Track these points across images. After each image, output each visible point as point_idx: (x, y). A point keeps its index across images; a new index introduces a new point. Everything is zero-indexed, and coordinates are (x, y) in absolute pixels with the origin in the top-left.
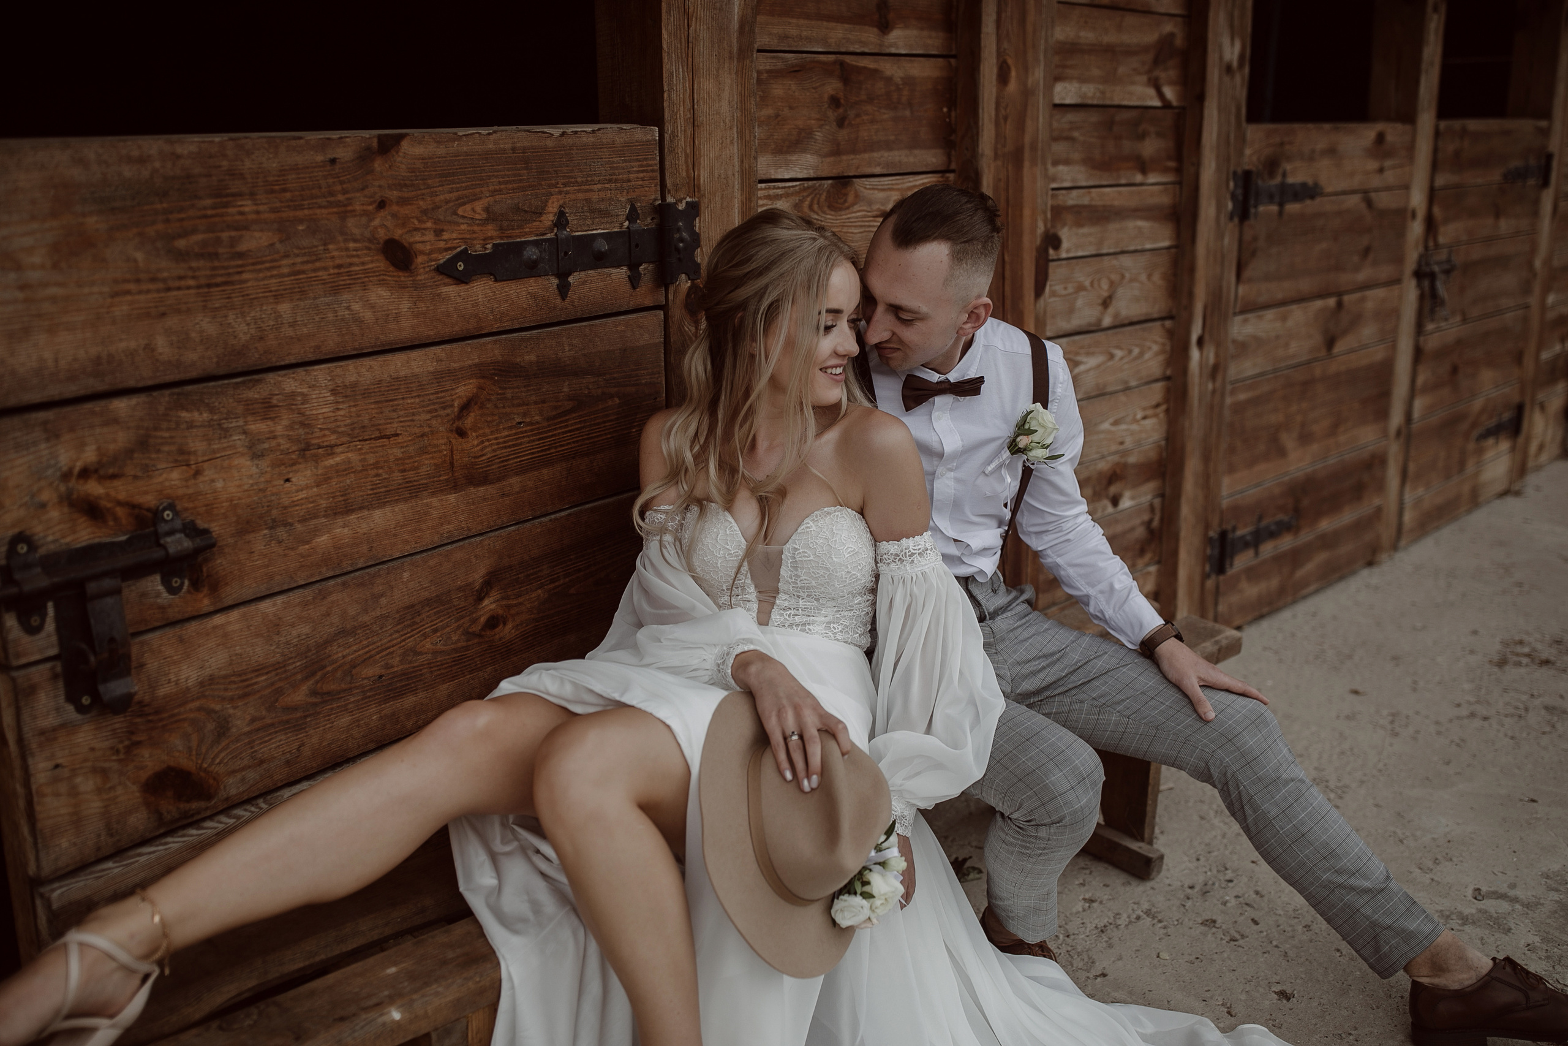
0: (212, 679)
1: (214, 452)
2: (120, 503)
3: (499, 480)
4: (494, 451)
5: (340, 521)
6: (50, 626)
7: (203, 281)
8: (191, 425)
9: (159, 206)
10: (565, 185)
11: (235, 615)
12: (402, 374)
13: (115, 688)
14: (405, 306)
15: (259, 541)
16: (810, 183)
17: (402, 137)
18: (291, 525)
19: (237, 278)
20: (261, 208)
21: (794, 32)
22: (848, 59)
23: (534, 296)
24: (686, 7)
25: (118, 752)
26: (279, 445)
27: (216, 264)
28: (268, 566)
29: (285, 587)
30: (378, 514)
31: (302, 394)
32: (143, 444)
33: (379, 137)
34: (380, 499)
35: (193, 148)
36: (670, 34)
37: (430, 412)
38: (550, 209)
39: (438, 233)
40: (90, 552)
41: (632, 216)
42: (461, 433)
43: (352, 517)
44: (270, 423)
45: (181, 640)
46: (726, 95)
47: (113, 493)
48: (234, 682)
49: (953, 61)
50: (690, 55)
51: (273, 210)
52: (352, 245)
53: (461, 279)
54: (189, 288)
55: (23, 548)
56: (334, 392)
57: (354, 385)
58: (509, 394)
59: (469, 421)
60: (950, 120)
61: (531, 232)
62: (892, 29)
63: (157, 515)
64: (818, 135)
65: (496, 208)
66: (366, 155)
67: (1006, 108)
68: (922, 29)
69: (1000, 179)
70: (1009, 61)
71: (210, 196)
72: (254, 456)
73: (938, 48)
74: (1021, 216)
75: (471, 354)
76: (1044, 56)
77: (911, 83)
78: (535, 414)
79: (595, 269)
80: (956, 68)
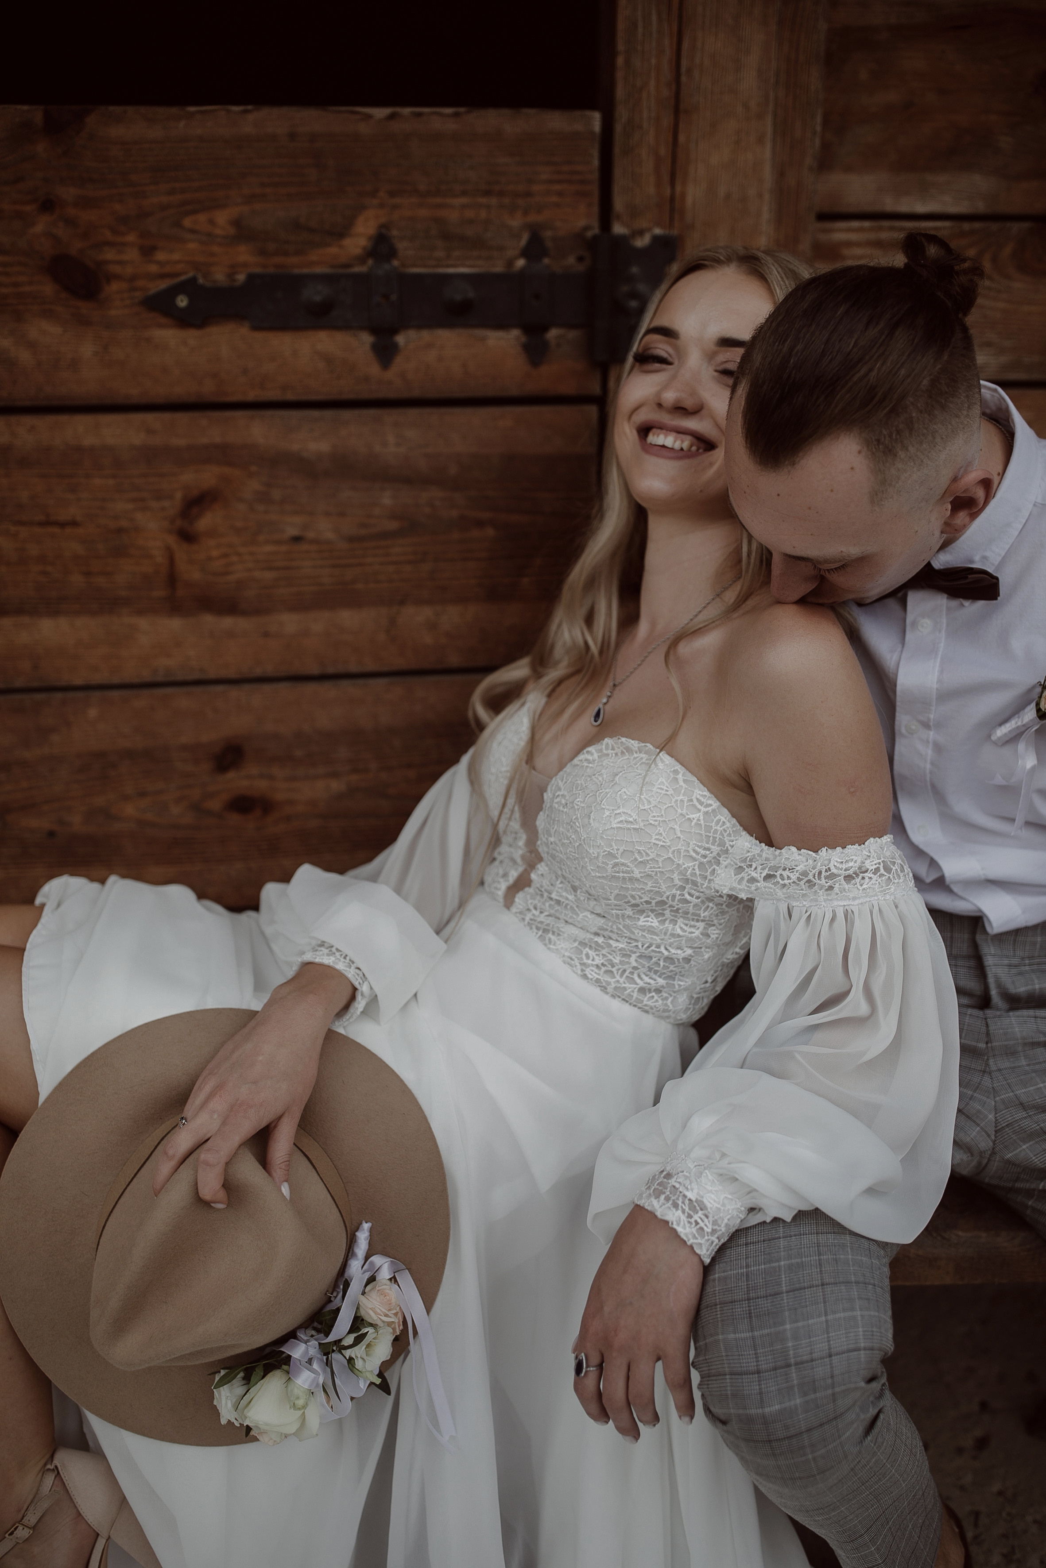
3: (257, 612)
4: (248, 570)
10: (392, 194)
12: (87, 443)
14: (87, 350)
16: (977, 225)
17: (89, 112)
23: (327, 358)
30: (46, 625)
33: (43, 114)
34: (49, 605)
37: (134, 500)
38: (361, 230)
39: (147, 251)
41: (535, 249)
42: (187, 537)
46: (752, 61)
53: (183, 320)
57: (5, 449)
58: (276, 494)
59: (205, 522)
61: (318, 261)
64: (1004, 141)
65: (256, 223)
66: (22, 134)
75: (209, 430)
78: (326, 529)
79: (450, 327)
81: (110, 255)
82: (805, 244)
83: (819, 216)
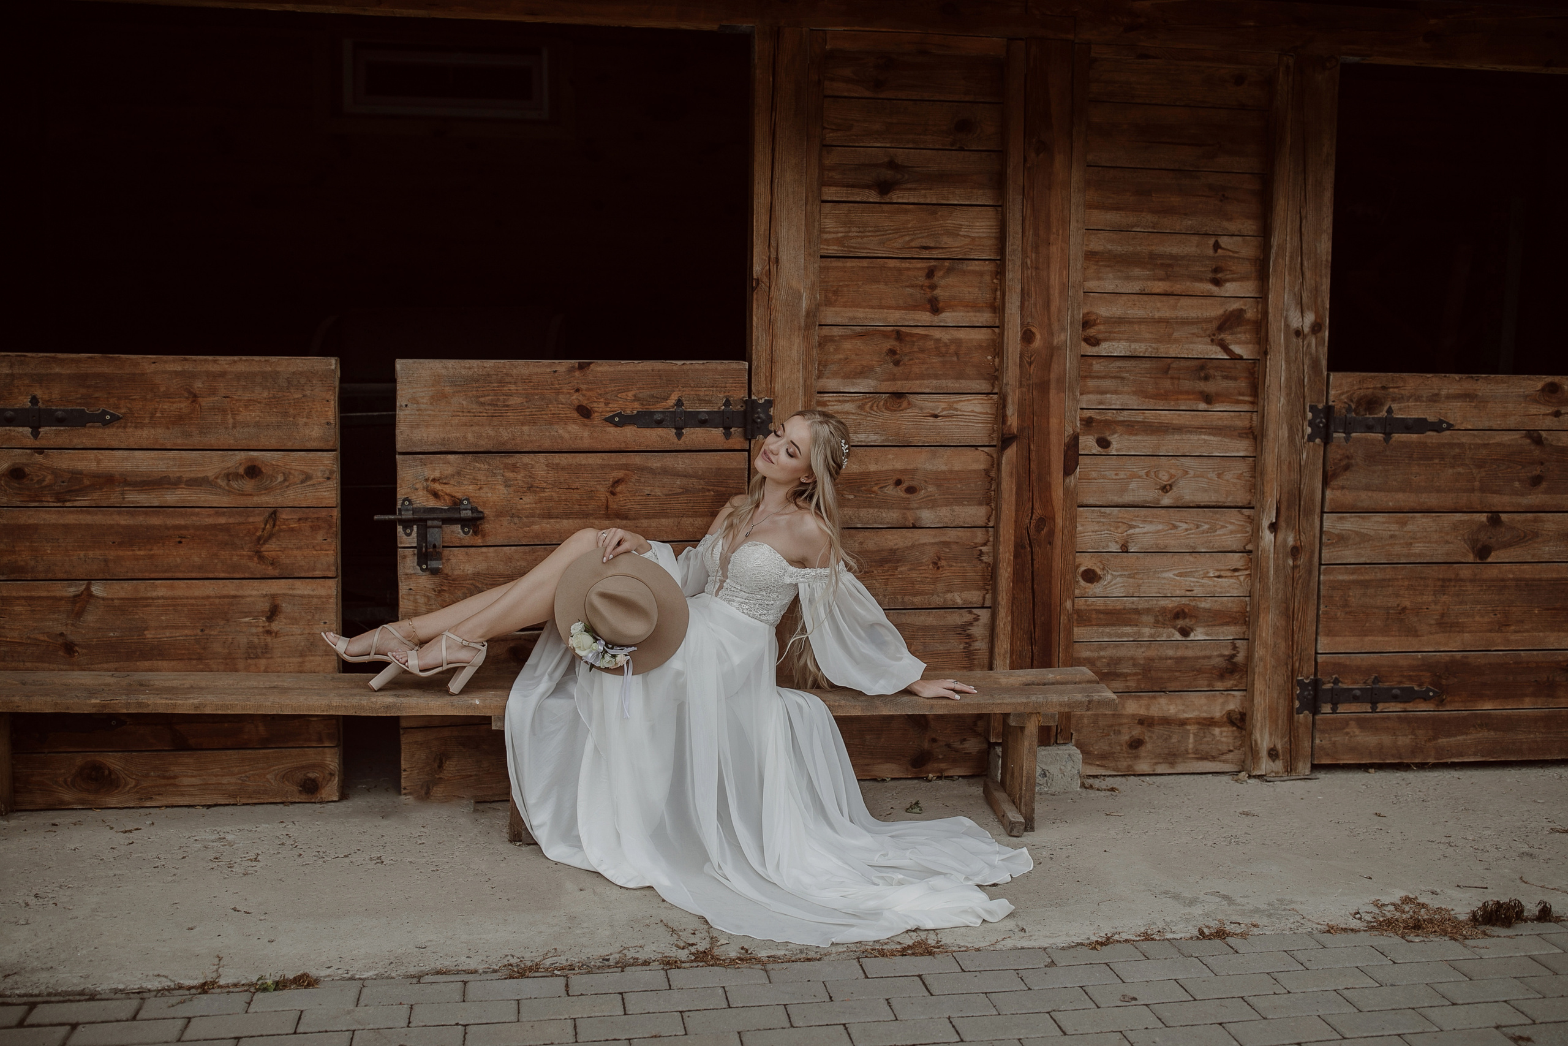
0: (478, 574)
1: (488, 481)
2: (447, 494)
3: (634, 519)
4: (632, 505)
5: (545, 521)
6: (414, 534)
7: (490, 414)
8: (479, 469)
9: (475, 385)
10: (683, 387)
11: (492, 549)
12: (583, 463)
13: (434, 564)
14: (586, 434)
15: (505, 521)
16: (871, 395)
17: (591, 363)
18: (521, 518)
19: (505, 414)
20: (518, 388)
21: (860, 315)
22: (903, 329)
23: (661, 437)
24: (770, 306)
25: (435, 591)
26: (518, 484)
27: (497, 408)
28: (508, 533)
29: (516, 544)
30: (565, 522)
31: (532, 464)
32: (459, 473)
33: (579, 363)
34: (567, 515)
35: (492, 364)
36: (758, 319)
37: (597, 481)
38: (673, 398)
39: (607, 404)
40: (432, 510)
41: (727, 403)
42: (613, 493)
43: (552, 521)
44: (515, 474)
45: (467, 554)
46: (795, 347)
47: (444, 490)
48: (488, 578)
49: (997, 330)
50: (771, 328)
51: (524, 389)
52: (560, 406)
53: (616, 425)
54: (483, 416)
55: (407, 503)
56: (547, 465)
57: (558, 464)
58: (642, 480)
59: (619, 489)
60: (994, 364)
61: (659, 407)
62: (941, 312)
63: (461, 501)
64: (878, 370)
65: (641, 395)
66: (571, 370)
67: (1031, 356)
68: (968, 312)
69: (1025, 400)
70: (1033, 330)
71: (497, 383)
72: (506, 486)
73: (982, 322)
74: (1048, 423)
75: (622, 459)
76: (1071, 326)
77: (958, 342)
78: (658, 491)
79: (700, 427)
80: (999, 334)
81: (595, 405)
82: (814, 403)
83: (819, 393)
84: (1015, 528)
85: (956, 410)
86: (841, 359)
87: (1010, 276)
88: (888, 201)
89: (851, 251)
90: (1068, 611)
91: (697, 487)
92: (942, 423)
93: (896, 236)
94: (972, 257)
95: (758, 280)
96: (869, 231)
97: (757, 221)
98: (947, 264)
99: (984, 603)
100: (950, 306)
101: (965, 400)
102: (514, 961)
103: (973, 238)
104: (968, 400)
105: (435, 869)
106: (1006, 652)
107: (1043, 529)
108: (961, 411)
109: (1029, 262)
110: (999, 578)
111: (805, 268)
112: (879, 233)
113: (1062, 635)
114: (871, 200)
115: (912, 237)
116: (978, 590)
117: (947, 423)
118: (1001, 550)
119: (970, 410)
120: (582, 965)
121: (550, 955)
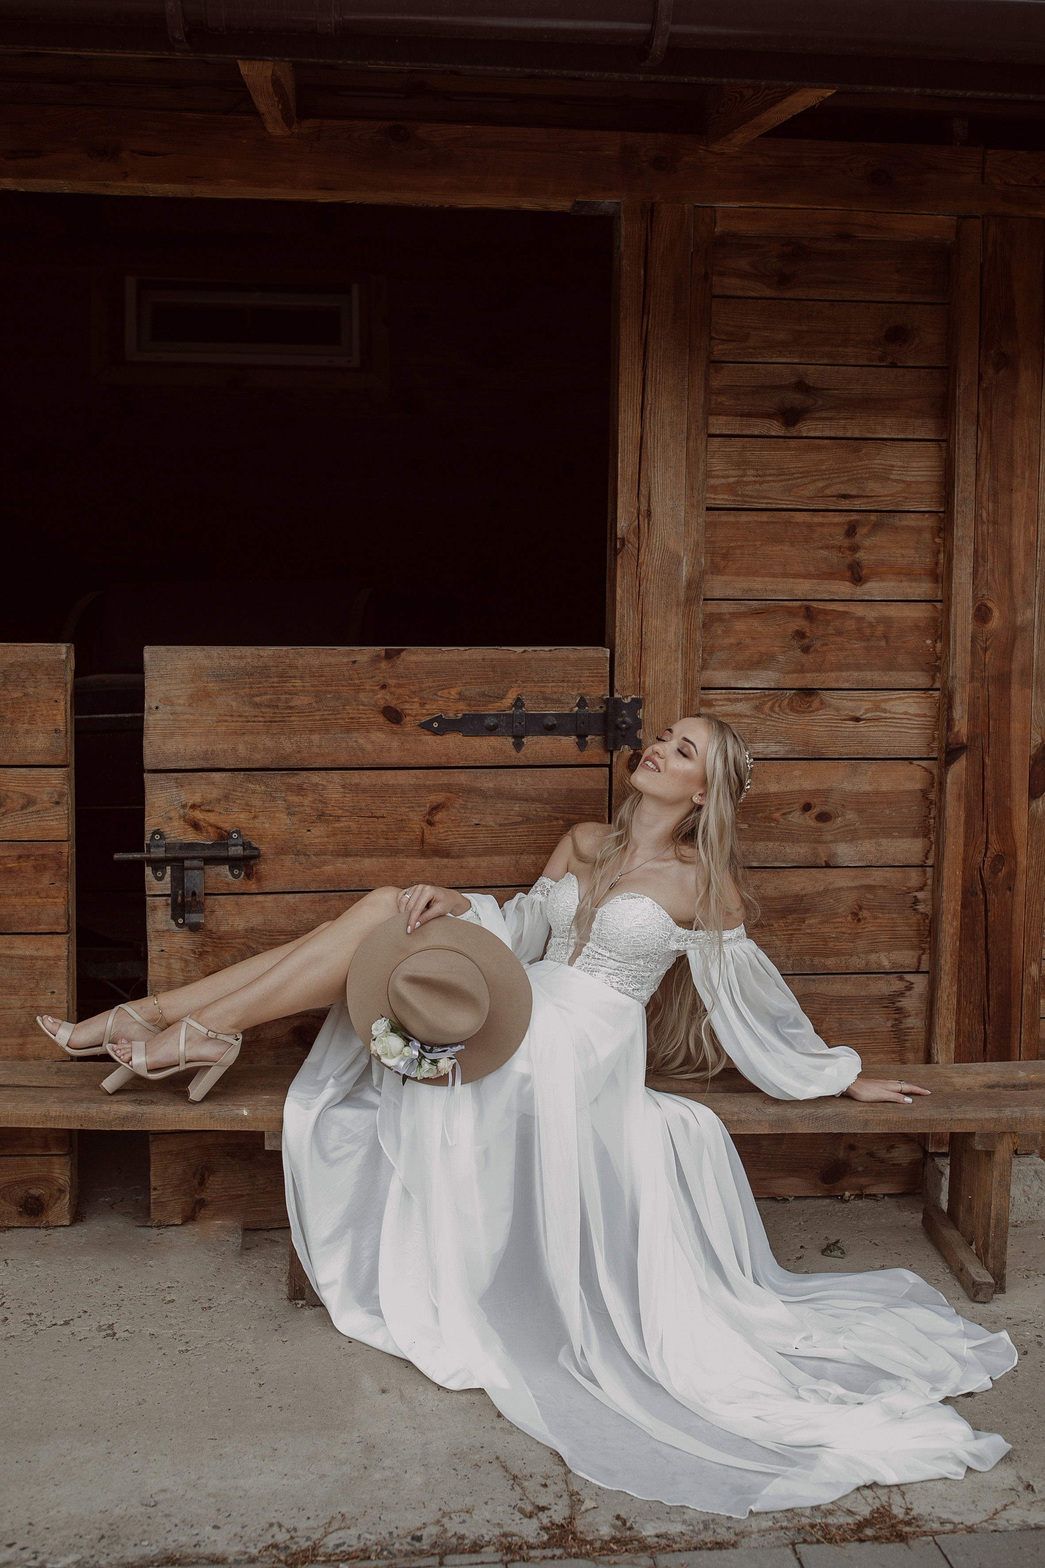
0: (253, 930)
1: (266, 807)
2: (210, 825)
3: (458, 857)
4: (456, 838)
5: (341, 860)
6: (168, 878)
7: (268, 719)
8: (254, 792)
9: (248, 680)
10: (523, 682)
11: (269, 897)
12: (391, 782)
13: (194, 918)
14: (395, 744)
15: (288, 860)
16: (771, 692)
17: (402, 650)
18: (309, 856)
19: (288, 719)
20: (306, 684)
21: (758, 586)
22: (814, 604)
23: (494, 748)
24: (638, 573)
25: (195, 953)
26: (305, 810)
27: (277, 711)
28: (292, 875)
29: (301, 890)
30: (367, 861)
31: (323, 785)
32: (226, 797)
33: (386, 650)
34: (369, 852)
35: (270, 653)
37: (409, 807)
38: (510, 696)
39: (422, 705)
40: (191, 846)
41: (582, 703)
42: (430, 823)
43: (350, 859)
44: (301, 797)
45: (237, 903)
46: (672, 629)
47: (207, 819)
48: (266, 935)
49: (938, 605)
50: (640, 603)
51: (313, 686)
52: (361, 707)
53: (435, 732)
54: (259, 722)
55: (157, 837)
56: (343, 786)
57: (357, 785)
58: (469, 805)
59: (438, 817)
60: (934, 650)
61: (492, 709)
62: (866, 582)
63: (229, 835)
64: (781, 658)
65: (467, 693)
66: (376, 659)
67: (987, 640)
68: (901, 581)
69: (978, 698)
70: (990, 605)
71: (277, 677)
72: (289, 814)
73: (919, 595)
74: (1009, 728)
75: (443, 777)
76: (1040, 600)
77: (887, 622)
78: (490, 821)
79: (546, 735)
80: (942, 610)
81: (407, 706)
82: (696, 702)
83: (703, 689)
84: (964, 868)
85: (885, 711)
86: (731, 645)
87: (960, 534)
88: (795, 434)
89: (746, 502)
90: (1033, 979)
91: (541, 814)
92: (866, 729)
93: (806, 480)
94: (906, 509)
95: (623, 539)
96: (770, 475)
97: (622, 461)
98: (873, 517)
99: (919, 967)
100: (877, 573)
101: (896, 699)
102: (282, 1537)
103: (909, 484)
104: (900, 698)
105: (184, 1348)
106: (950, 1033)
107: (1001, 870)
108: (890, 712)
109: (984, 515)
110: (942, 935)
111: (687, 523)
112: (783, 477)
113: (1024, 1011)
114: (773, 434)
115: (827, 482)
116: (912, 949)
117: (872, 729)
118: (945, 898)
119: (902, 711)
120: (382, 1550)
121: (335, 1525)
